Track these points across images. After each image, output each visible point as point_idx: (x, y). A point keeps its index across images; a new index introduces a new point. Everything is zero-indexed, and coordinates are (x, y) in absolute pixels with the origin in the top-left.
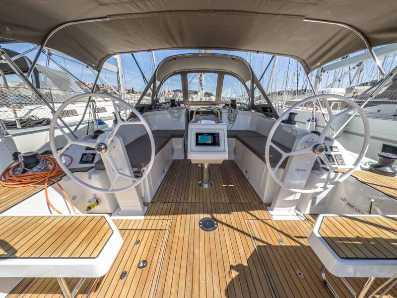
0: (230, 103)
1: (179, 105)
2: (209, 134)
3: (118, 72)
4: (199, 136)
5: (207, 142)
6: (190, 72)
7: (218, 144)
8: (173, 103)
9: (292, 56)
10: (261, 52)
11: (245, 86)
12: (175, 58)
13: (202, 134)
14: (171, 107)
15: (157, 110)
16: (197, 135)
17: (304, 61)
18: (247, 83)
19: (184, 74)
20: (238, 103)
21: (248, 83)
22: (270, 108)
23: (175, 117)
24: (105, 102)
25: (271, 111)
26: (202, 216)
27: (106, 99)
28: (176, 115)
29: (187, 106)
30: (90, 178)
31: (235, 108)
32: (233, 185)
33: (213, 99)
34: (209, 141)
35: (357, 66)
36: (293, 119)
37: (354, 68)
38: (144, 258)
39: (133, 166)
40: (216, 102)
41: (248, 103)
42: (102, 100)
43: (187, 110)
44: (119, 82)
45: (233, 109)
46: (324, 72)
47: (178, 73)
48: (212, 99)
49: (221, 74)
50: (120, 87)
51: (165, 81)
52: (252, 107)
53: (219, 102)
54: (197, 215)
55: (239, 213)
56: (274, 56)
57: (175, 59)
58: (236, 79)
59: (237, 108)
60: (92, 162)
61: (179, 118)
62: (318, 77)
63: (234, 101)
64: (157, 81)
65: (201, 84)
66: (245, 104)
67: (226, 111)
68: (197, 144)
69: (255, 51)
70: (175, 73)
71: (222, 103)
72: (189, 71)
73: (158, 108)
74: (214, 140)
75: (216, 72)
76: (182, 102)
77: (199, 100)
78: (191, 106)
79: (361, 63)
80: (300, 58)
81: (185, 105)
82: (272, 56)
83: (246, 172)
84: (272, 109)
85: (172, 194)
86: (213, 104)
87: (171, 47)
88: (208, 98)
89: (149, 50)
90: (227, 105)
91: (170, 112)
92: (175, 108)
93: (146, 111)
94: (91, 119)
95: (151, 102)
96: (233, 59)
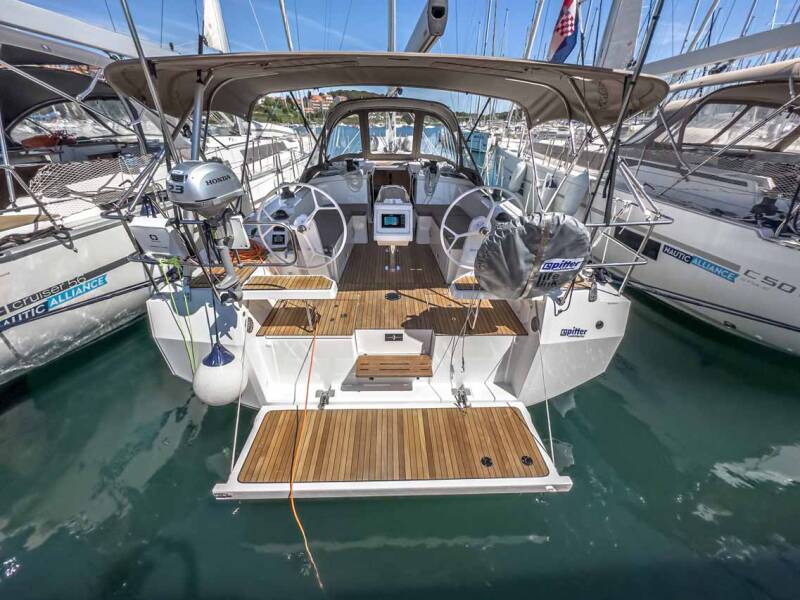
2: (395, 215)
4: (385, 218)
5: (393, 224)
7: (403, 226)
8: (350, 165)
13: (387, 215)
14: (349, 171)
16: (383, 216)
17: (527, 110)
19: (363, 113)
23: (354, 186)
26: (388, 292)
28: (355, 183)
30: (286, 257)
31: (435, 172)
32: (421, 269)
34: (395, 223)
38: (344, 312)
39: (324, 247)
40: (414, 156)
45: (432, 175)
47: (355, 112)
53: (417, 156)
54: (383, 291)
55: (421, 290)
59: (439, 172)
60: (283, 242)
61: (359, 187)
63: (434, 164)
68: (383, 226)
69: (463, 91)
70: (350, 113)
71: (422, 157)
72: (372, 109)
74: (400, 221)
76: (359, 156)
78: (374, 162)
80: (523, 105)
81: (365, 159)
86: (408, 158)
91: (347, 179)
92: (353, 172)
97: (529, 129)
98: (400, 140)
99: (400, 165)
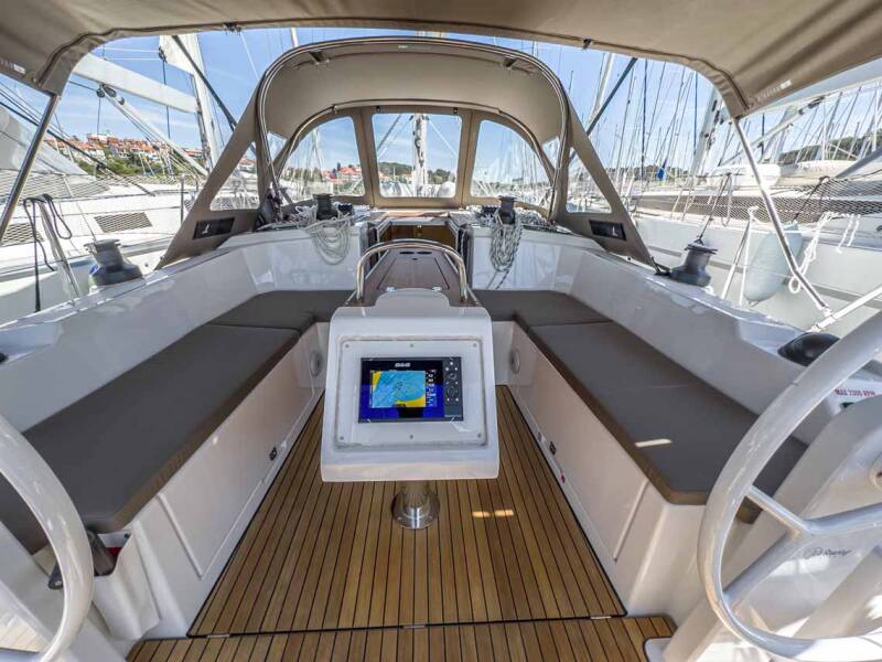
0: (499, 205)
1: (346, 209)
2: (418, 364)
3: (200, 113)
4: (377, 375)
5: (409, 404)
6: (379, 109)
7: (456, 412)
8: (325, 208)
9: (690, 60)
10: (596, 43)
11: (542, 155)
12: (317, 55)
13: (386, 364)
14: (319, 218)
15: (280, 224)
16: (369, 366)
17: (729, 78)
18: (545, 147)
19: (361, 115)
20: (521, 204)
21: (553, 148)
22: (620, 227)
23: (328, 251)
24: (147, 197)
25: (624, 237)
27: (151, 188)
28: (332, 246)
29: (376, 211)
31: (513, 222)
32: (510, 513)
33: (450, 189)
34: (418, 397)
35: (811, 106)
36: (700, 270)
37: (801, 112)
40: (458, 201)
41: (546, 206)
42: (137, 190)
43: (370, 225)
44: (204, 140)
45: (505, 226)
46: (722, 122)
47: (342, 113)
48: (447, 191)
49: (472, 117)
50: (208, 154)
51: (303, 135)
52: (561, 219)
53: (465, 200)
56: (634, 60)
57: (318, 57)
58: (514, 132)
59: (519, 223)
61: (342, 253)
62: (707, 136)
63: (508, 202)
64: (270, 136)
65: (418, 148)
66: (538, 209)
67: (487, 230)
68: (367, 413)
69: (577, 39)
70: (334, 113)
71: (475, 201)
72: (378, 107)
73: (286, 218)
75: (455, 111)
76: (359, 201)
77: (415, 195)
78: (388, 212)
79: (822, 98)
80: (717, 66)
81: (372, 208)
82: (629, 58)
83: (553, 450)
84: (626, 229)
85: (286, 575)
86: (450, 205)
87: (306, 15)
88: (437, 187)
89: (231, 26)
90: (488, 211)
91: (314, 236)
92: (331, 221)
93: (241, 231)
94: (41, 259)
95: (258, 201)
96: (509, 63)
97: (738, 118)
98: (433, 189)
99: (436, 216)
